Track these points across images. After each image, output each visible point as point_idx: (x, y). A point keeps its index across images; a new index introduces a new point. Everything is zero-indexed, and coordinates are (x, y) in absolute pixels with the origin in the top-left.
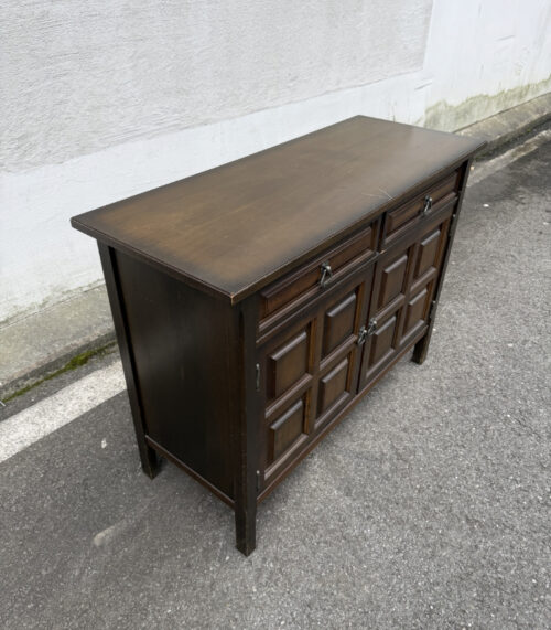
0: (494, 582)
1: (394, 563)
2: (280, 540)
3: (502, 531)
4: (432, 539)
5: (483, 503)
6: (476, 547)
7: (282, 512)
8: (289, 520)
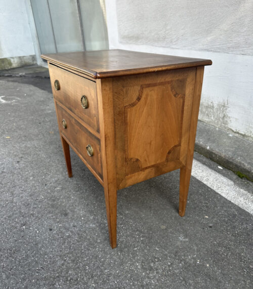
2: (78, 242)
7: (95, 247)
8: (89, 250)
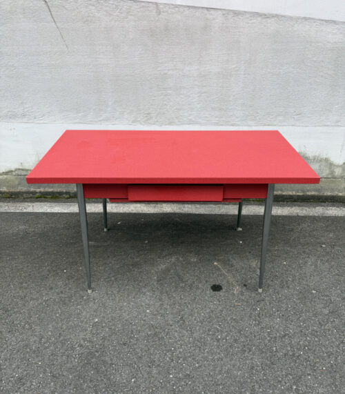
0: (160, 336)
1: (142, 306)
3: (187, 331)
4: (162, 311)
5: (195, 319)
6: (171, 326)
